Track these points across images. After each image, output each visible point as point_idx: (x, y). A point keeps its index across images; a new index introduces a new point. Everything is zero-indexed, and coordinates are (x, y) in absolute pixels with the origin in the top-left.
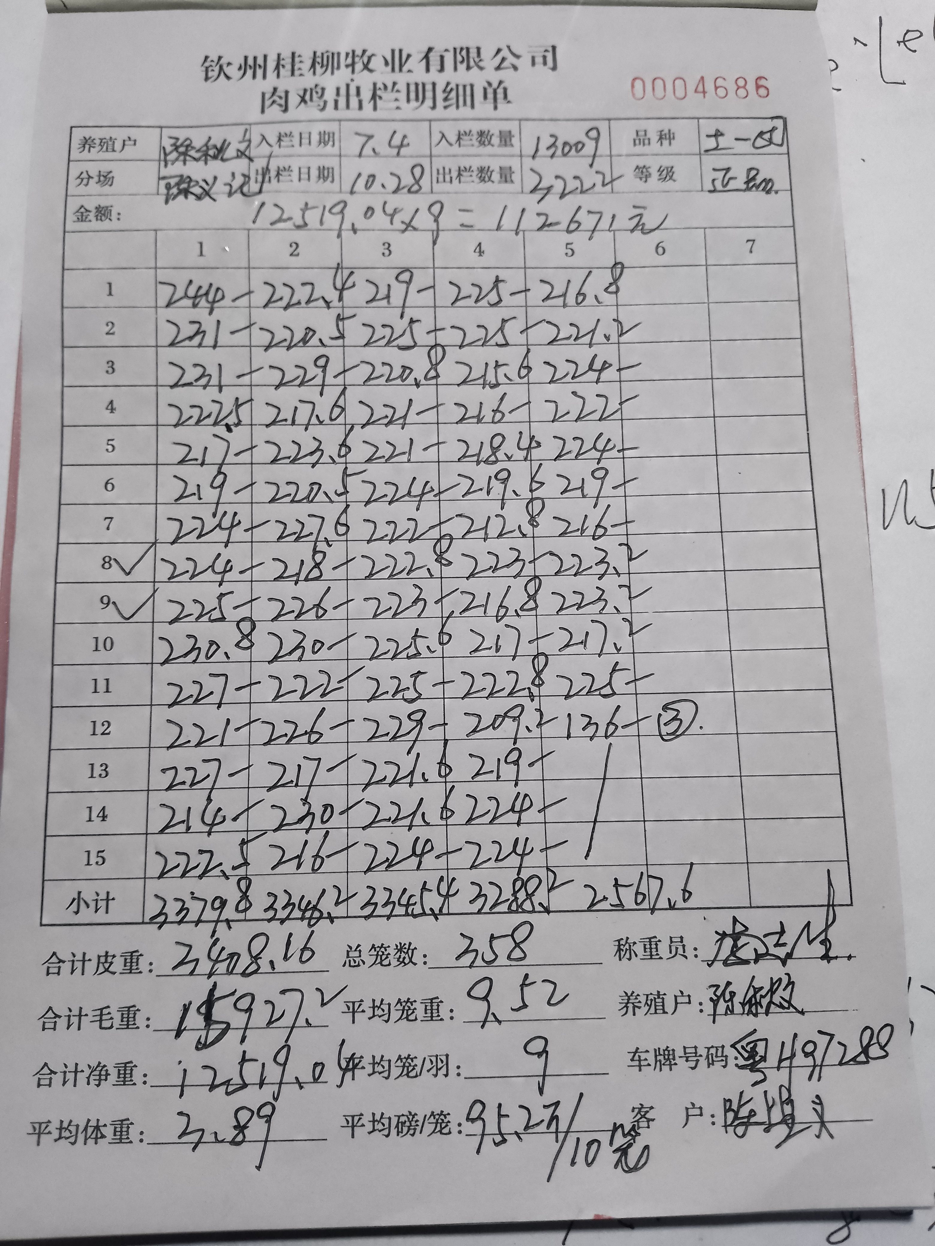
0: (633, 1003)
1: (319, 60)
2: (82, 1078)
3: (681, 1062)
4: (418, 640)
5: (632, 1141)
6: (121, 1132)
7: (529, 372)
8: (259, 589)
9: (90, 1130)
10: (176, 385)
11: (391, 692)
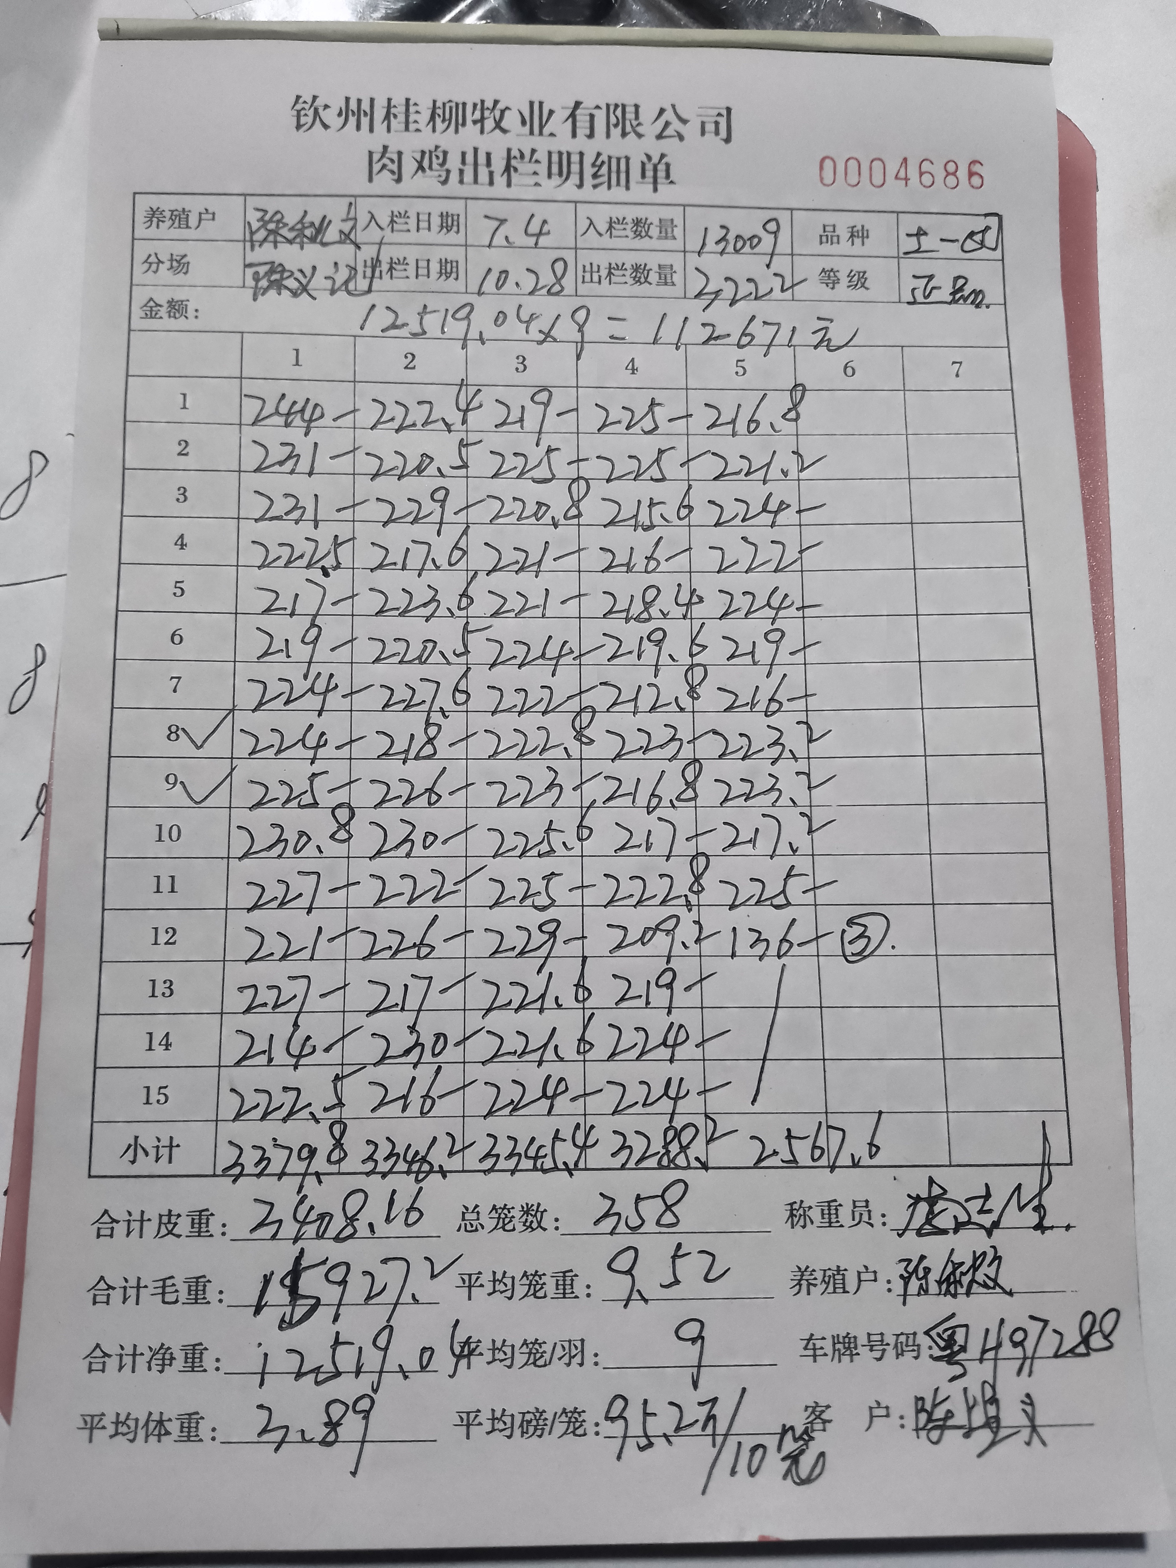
0: (807, 1280)
1: (440, 111)
2: (141, 1362)
3: (864, 1351)
4: (552, 834)
5: (804, 1447)
6: (189, 1427)
7: (690, 512)
8: (361, 769)
9: (152, 1425)
10: (261, 519)
11: (519, 897)
